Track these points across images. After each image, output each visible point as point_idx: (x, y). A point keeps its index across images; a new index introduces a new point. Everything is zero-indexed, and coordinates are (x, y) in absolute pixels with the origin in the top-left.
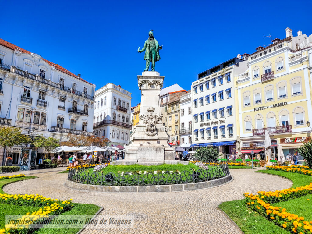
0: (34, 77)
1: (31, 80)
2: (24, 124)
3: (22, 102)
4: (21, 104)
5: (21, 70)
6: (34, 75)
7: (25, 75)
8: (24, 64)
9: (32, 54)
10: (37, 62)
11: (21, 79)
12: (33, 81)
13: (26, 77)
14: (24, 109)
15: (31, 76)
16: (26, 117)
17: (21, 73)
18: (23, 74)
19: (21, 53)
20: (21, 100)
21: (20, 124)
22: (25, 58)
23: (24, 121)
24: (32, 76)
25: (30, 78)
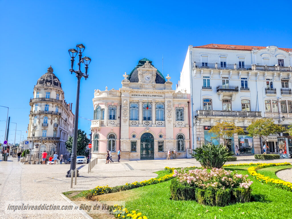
0: (273, 68)
1: (271, 72)
2: (273, 115)
3: (267, 94)
4: (266, 96)
5: (260, 66)
6: (273, 67)
7: (265, 69)
8: (263, 60)
9: (268, 47)
10: (273, 53)
11: (262, 74)
12: (273, 72)
13: (267, 70)
14: (270, 100)
15: (270, 68)
16: (273, 108)
17: (262, 69)
18: (263, 69)
19: (257, 50)
20: (266, 92)
21: (269, 115)
22: (262, 53)
23: (272, 112)
24: (272, 68)
25: (270, 70)
